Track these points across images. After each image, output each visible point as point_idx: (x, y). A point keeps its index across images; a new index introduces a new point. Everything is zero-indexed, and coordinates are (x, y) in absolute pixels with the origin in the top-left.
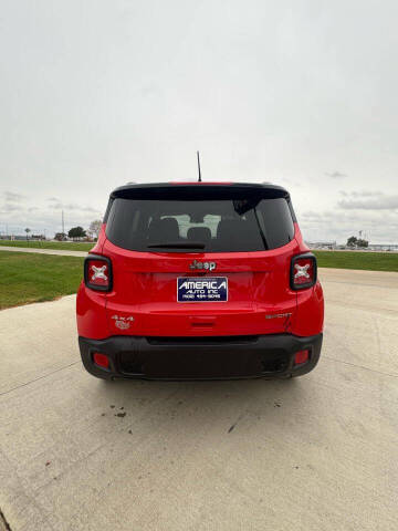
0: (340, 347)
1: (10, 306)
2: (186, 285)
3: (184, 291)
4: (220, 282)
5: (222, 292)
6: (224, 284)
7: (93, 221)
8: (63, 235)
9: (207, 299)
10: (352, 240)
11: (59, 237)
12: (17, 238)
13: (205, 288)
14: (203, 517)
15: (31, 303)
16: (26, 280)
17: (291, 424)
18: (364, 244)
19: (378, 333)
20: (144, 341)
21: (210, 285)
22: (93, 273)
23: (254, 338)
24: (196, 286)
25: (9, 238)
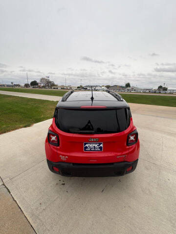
0: (146, 153)
1: (13, 130)
2: (87, 145)
3: (86, 147)
4: (100, 144)
5: (101, 148)
6: (101, 145)
7: (41, 78)
8: (28, 84)
9: (95, 150)
10: (160, 87)
11: (26, 85)
12: (8, 86)
13: (94, 147)
14: (93, 224)
15: (21, 127)
16: (16, 112)
17: (124, 189)
18: (165, 89)
19: (162, 146)
20: (72, 164)
21: (96, 146)
22: (51, 138)
23: (112, 164)
24: (91, 146)
25: (4, 85)
